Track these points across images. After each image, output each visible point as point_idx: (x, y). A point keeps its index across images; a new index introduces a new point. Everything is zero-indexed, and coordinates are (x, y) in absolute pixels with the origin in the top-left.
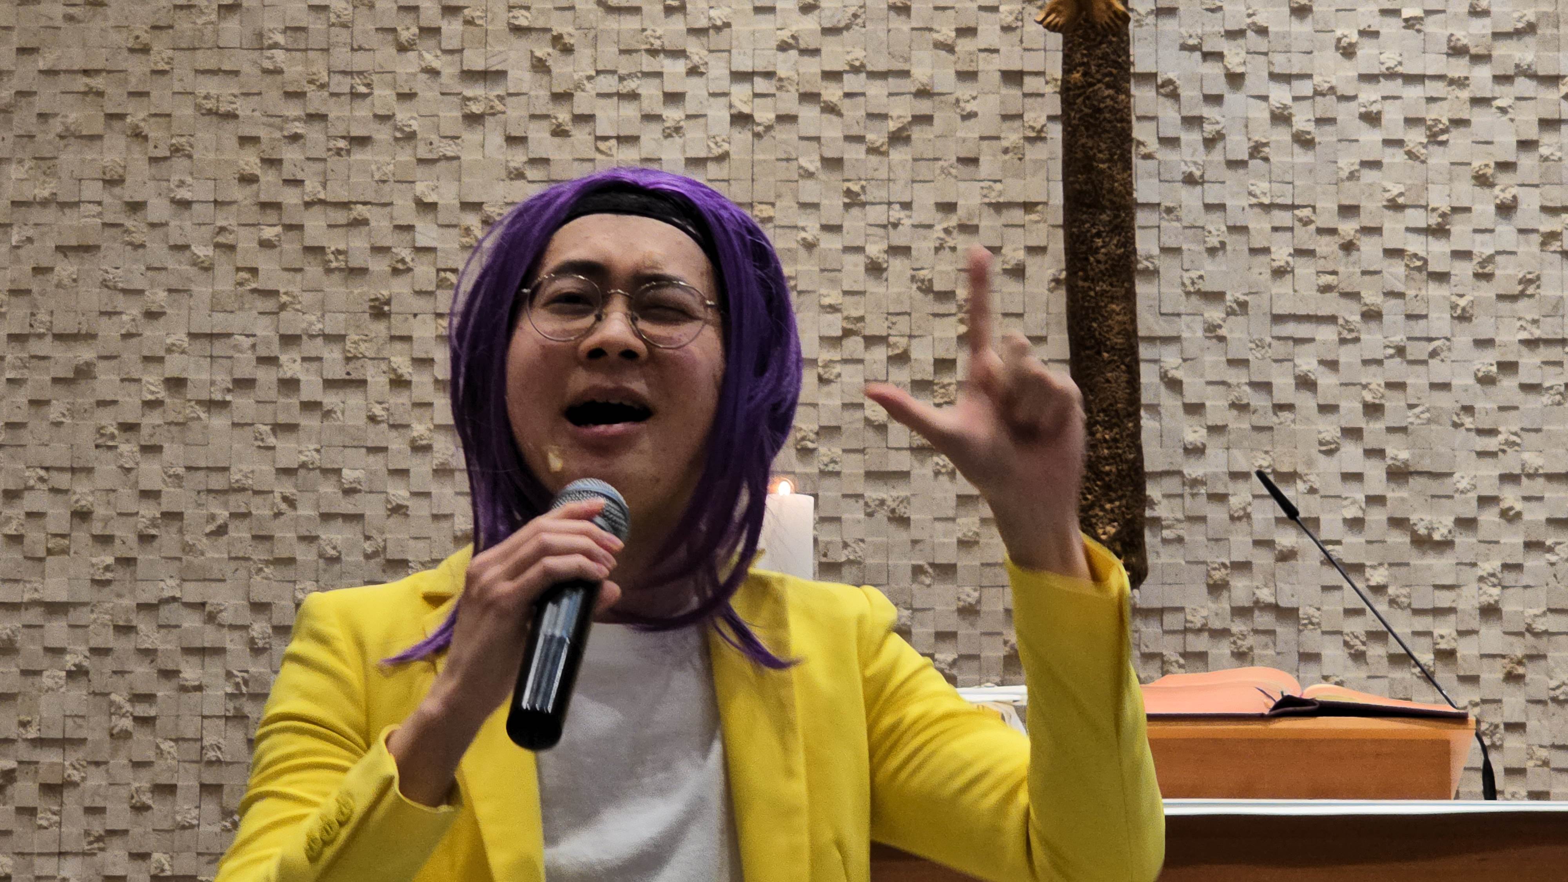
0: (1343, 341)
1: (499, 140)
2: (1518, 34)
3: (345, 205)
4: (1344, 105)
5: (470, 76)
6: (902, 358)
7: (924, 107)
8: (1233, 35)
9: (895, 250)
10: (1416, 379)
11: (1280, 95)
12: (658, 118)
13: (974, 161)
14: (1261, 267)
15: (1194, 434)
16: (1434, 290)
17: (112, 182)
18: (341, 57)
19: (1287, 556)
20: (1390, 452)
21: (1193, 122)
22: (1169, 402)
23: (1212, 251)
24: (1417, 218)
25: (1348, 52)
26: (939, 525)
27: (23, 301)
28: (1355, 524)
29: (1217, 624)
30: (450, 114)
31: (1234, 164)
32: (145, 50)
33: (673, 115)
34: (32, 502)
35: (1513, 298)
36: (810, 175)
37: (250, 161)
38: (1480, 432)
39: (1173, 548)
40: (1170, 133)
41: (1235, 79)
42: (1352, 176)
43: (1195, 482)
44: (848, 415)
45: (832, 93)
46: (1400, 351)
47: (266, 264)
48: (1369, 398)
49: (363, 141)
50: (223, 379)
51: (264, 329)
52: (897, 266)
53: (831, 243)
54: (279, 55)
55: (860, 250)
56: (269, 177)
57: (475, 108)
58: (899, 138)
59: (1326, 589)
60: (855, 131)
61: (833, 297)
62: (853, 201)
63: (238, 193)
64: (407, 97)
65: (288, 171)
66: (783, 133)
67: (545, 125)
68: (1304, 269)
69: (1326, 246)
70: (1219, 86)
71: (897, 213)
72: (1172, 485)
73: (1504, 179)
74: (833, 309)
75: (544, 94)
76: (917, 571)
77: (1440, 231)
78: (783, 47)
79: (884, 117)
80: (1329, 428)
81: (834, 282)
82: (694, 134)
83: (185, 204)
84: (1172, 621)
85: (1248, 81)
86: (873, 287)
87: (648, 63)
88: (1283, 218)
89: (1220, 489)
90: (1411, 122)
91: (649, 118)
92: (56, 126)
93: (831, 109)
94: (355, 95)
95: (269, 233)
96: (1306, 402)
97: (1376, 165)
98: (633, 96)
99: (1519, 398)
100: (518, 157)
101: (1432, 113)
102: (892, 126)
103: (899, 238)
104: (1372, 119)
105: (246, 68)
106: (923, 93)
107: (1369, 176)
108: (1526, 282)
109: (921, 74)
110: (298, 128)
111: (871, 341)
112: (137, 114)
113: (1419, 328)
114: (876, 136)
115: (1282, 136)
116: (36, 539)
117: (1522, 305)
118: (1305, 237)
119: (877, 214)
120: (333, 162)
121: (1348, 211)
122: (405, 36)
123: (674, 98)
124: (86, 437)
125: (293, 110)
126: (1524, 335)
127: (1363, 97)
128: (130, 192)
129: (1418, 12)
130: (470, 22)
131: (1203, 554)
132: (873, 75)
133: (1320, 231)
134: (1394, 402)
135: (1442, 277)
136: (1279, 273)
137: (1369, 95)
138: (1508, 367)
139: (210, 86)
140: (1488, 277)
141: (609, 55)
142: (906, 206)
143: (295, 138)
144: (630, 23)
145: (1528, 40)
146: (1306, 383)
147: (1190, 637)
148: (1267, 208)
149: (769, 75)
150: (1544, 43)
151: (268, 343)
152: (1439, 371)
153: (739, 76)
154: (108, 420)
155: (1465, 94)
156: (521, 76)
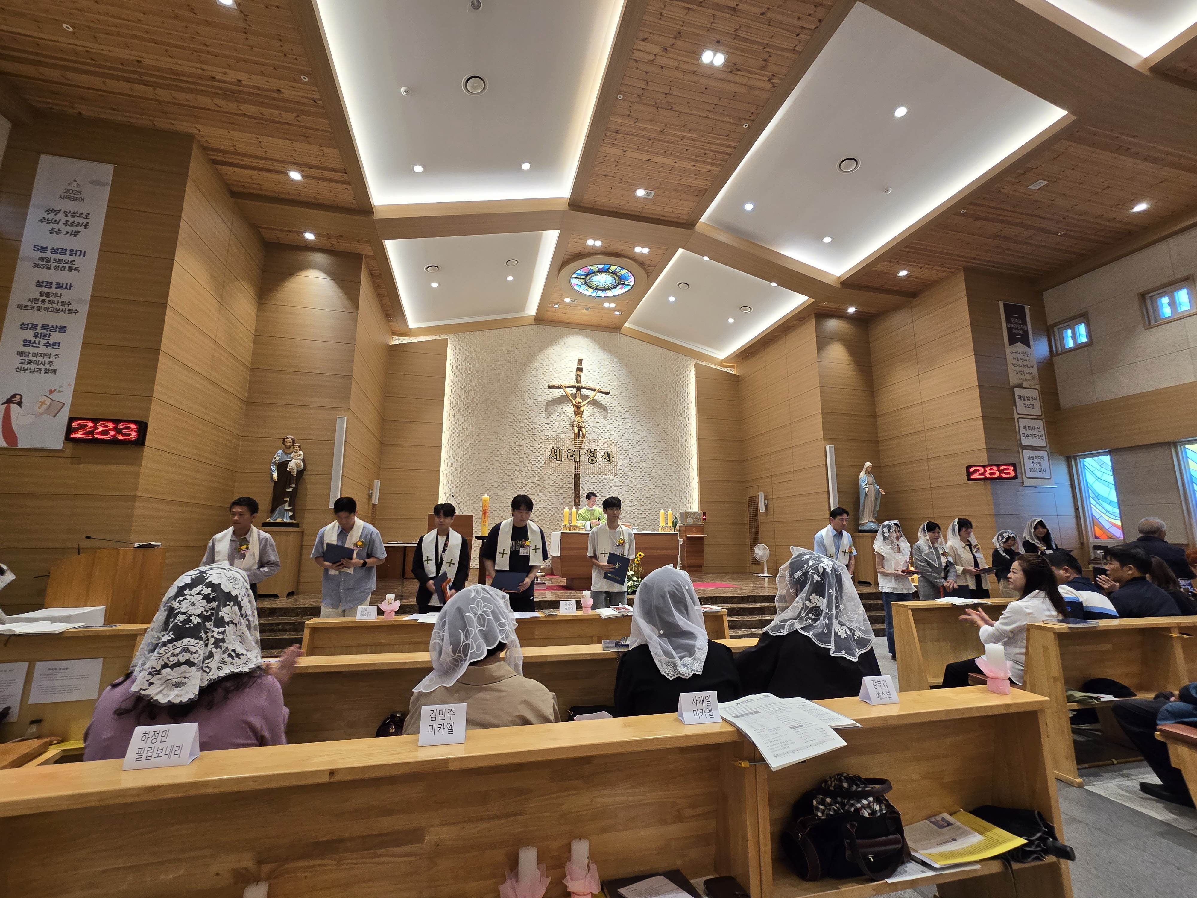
6: (559, 485)
53: (553, 474)
62: (555, 471)
74: (553, 480)
86: (556, 479)
114: (557, 465)
126: (613, 484)
136: (592, 478)
142: (559, 471)
156: (525, 458)
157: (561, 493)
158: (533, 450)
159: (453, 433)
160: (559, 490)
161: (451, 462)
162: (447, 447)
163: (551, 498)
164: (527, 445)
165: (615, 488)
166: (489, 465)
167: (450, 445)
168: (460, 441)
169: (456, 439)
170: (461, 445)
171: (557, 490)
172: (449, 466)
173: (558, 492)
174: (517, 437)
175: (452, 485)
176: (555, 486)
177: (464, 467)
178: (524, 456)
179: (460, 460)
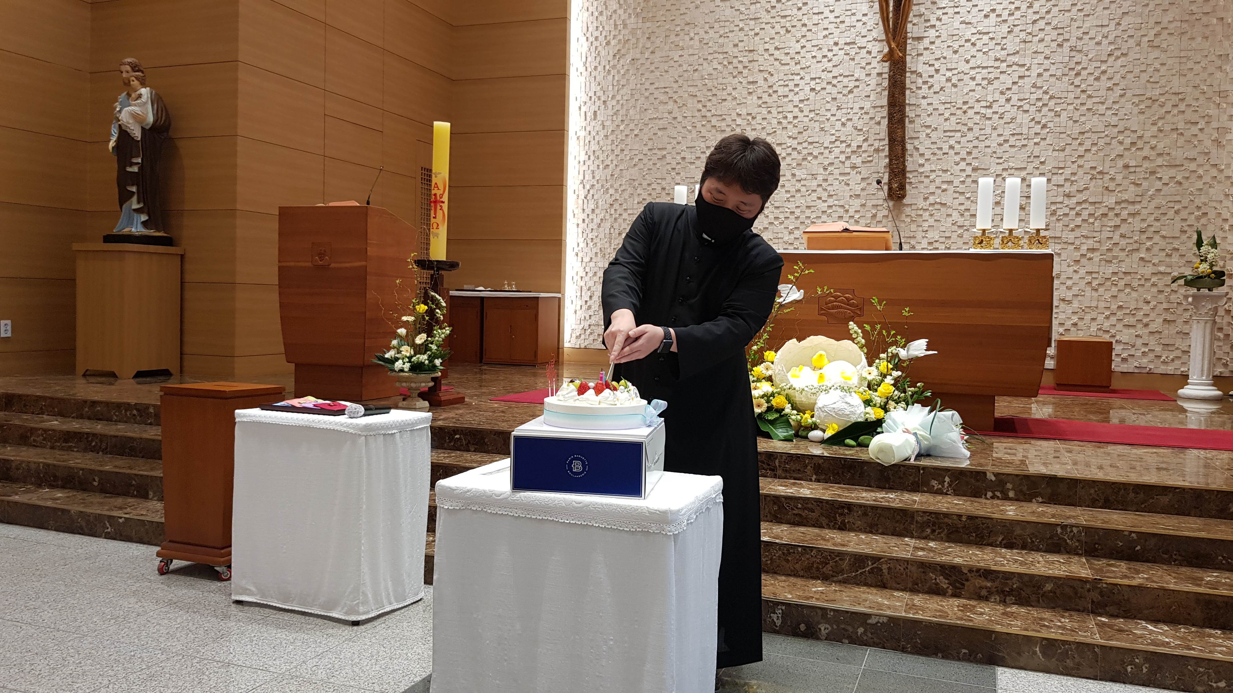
0: (962, 136)
1: (756, 98)
2: (1014, 54)
3: (721, 115)
4: (966, 76)
5: (749, 83)
6: (849, 146)
7: (857, 83)
8: (936, 59)
9: (848, 120)
10: (982, 145)
11: (949, 74)
12: (793, 90)
13: (869, 96)
14: (942, 118)
15: (922, 161)
16: (987, 122)
17: (670, 113)
18: (720, 80)
19: (943, 191)
20: (973, 164)
21: (925, 83)
22: (915, 153)
23: (929, 115)
24: (984, 104)
25: (967, 62)
26: (857, 186)
27: (651, 141)
28: (963, 182)
29: (925, 208)
30: (745, 92)
31: (935, 93)
32: (677, 82)
33: (797, 89)
34: (653, 186)
35: (1009, 123)
36: (828, 102)
37: (700, 106)
38: (998, 158)
39: (915, 189)
40: (919, 86)
41: (937, 71)
42: (967, 94)
43: (922, 173)
44: (836, 160)
45: (835, 82)
46: (977, 138)
47: (703, 130)
48: (968, 150)
49: (726, 100)
50: (694, 157)
51: (703, 145)
52: (849, 123)
53: (833, 119)
54: (707, 81)
55: (840, 120)
56: (704, 110)
57: (751, 91)
58: (851, 92)
59: (954, 198)
60: (840, 91)
61: (833, 132)
62: (839, 108)
63: (697, 114)
64: (735, 89)
65: (708, 108)
66: (822, 92)
67: (767, 94)
68: (953, 119)
69: (959, 112)
70: (933, 73)
71: (849, 110)
72: (915, 174)
73: (1008, 92)
74: (833, 135)
75: (766, 86)
76: (851, 196)
77: (990, 107)
78: (823, 71)
79: (847, 87)
80: (957, 158)
81: (834, 128)
82: (801, 93)
83: (686, 117)
84: (914, 207)
85: (941, 71)
86: (842, 129)
87: (791, 77)
88: (948, 106)
89: (928, 174)
90: (983, 79)
91: (790, 90)
92: (658, 101)
93: (834, 86)
94: (723, 89)
95: (704, 123)
96: (952, 152)
97: (974, 90)
98: (787, 85)
99: (1008, 149)
100: (760, 102)
101: (990, 76)
102: (849, 89)
103: (849, 117)
104: (973, 79)
105: (699, 84)
106: (856, 80)
107: (971, 94)
108: (1012, 119)
109: (856, 75)
110: (710, 98)
111: (842, 142)
112: (675, 97)
113: (983, 132)
114: (845, 92)
115: (949, 84)
116: (654, 193)
117: (1011, 125)
118: (953, 110)
119: (844, 111)
120: (718, 105)
121: (965, 103)
122: (734, 74)
123: (797, 85)
124: (665, 172)
125: (710, 94)
126: (1011, 133)
127: (971, 73)
128: (673, 115)
129: (987, 50)
130: (749, 70)
131: (922, 191)
132: (845, 76)
133: (957, 108)
134: (975, 151)
135: (990, 119)
136: (946, 120)
137: (972, 72)
138: (1006, 141)
139: (691, 89)
140: (1002, 118)
141: (781, 75)
142: (852, 108)
143: (710, 100)
144: (787, 67)
145: (1017, 55)
146: (952, 147)
147: (918, 211)
148: (944, 103)
149: (819, 78)
150: (1021, 56)
151: (703, 148)
152: (987, 143)
153: (812, 79)
154: (669, 167)
155: (999, 71)
156: (761, 82)
157: (854, 167)
158: (783, 57)
159: (596, 38)
160: (848, 158)
161: (593, 108)
162: (584, 73)
163: (826, 180)
164: (767, 46)
165: (1019, 144)
166: (676, 109)
167: (589, 70)
168: (610, 58)
169: (603, 53)
170: (614, 67)
171: (842, 158)
172: (588, 119)
173: (848, 164)
174: (741, 29)
175: (597, 162)
176: (837, 151)
177: (620, 118)
178: (760, 78)
179: (610, 104)
